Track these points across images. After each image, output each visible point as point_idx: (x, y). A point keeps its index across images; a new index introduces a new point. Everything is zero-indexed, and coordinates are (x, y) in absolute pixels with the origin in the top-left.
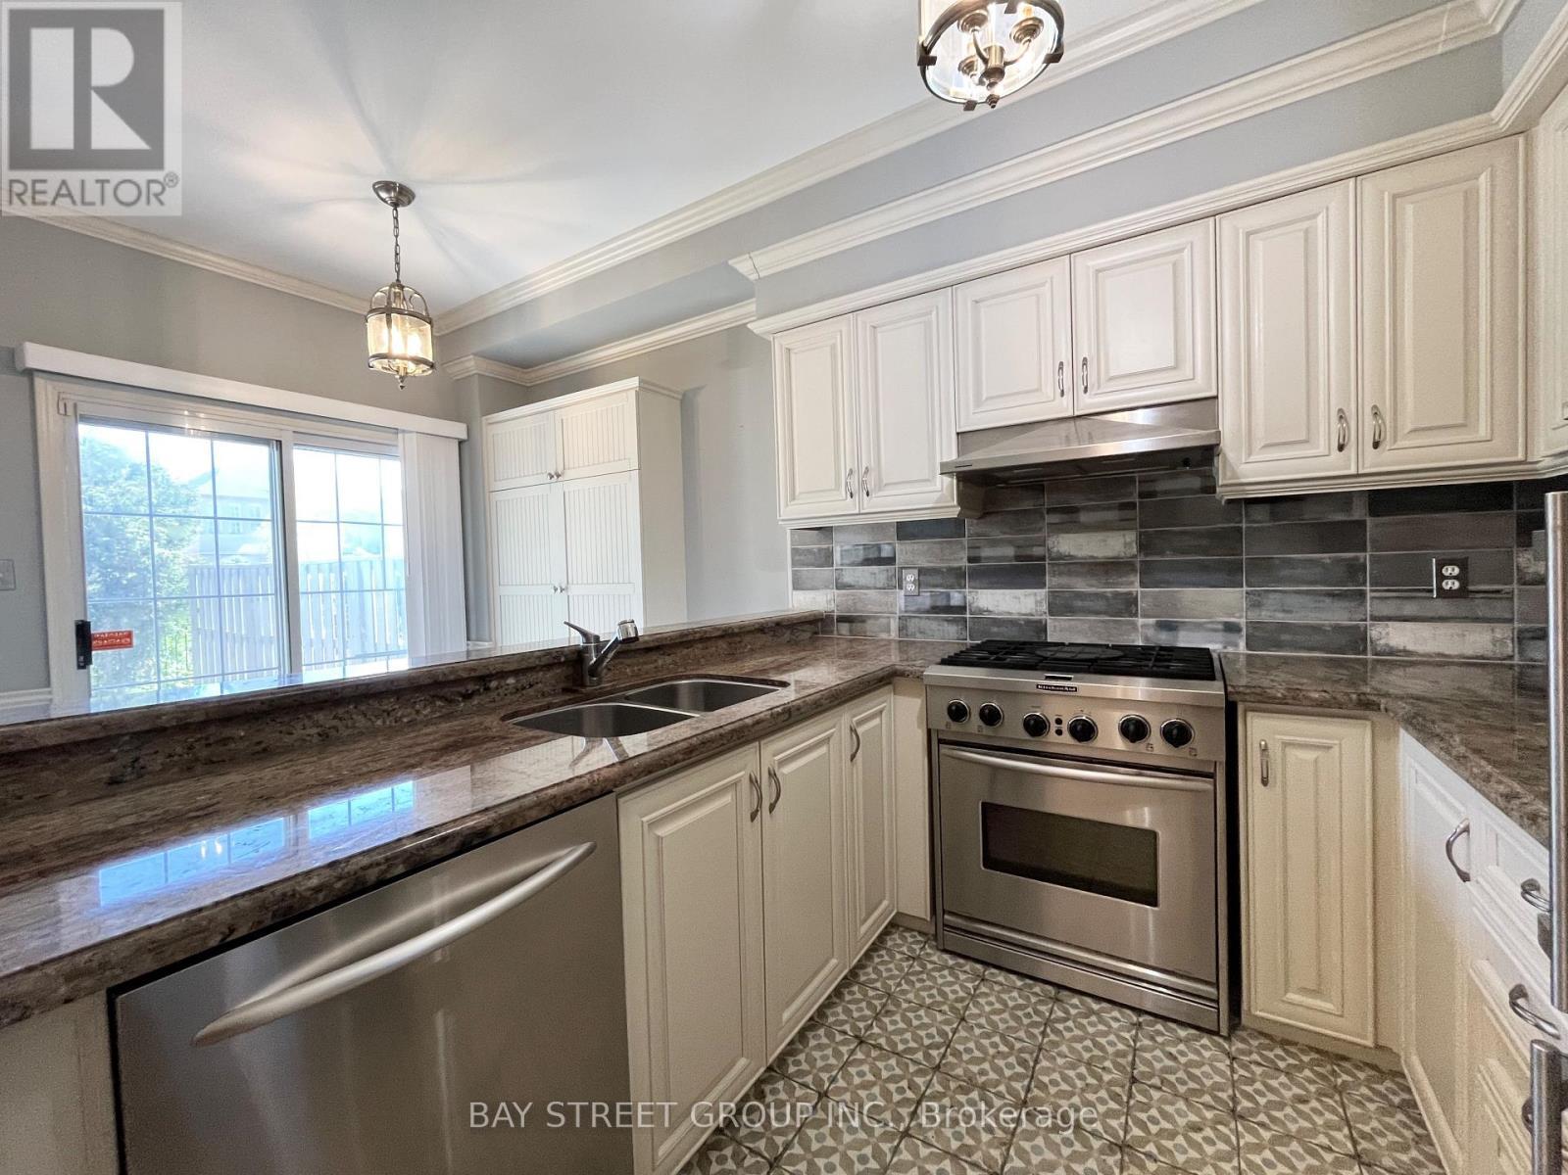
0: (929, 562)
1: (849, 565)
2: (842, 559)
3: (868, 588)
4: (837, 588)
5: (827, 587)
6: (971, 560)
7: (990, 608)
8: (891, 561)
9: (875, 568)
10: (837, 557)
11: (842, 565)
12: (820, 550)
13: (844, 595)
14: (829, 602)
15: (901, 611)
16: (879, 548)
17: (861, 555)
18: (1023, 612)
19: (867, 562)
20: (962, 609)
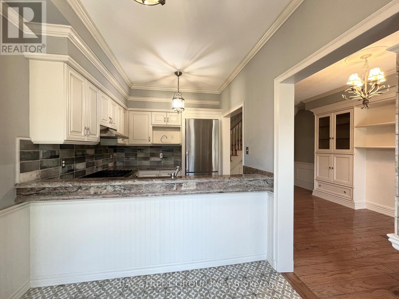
0: (68, 157)
1: (46, 159)
2: (43, 156)
3: (51, 167)
4: (41, 169)
5: (37, 169)
6: (76, 155)
7: (78, 168)
8: (58, 156)
9: (53, 159)
10: (41, 155)
11: (43, 159)
12: (34, 152)
13: (44, 171)
14: (37, 176)
15: (61, 174)
16: (55, 152)
17: (50, 155)
18: (83, 168)
19: (51, 157)
20: (73, 170)
